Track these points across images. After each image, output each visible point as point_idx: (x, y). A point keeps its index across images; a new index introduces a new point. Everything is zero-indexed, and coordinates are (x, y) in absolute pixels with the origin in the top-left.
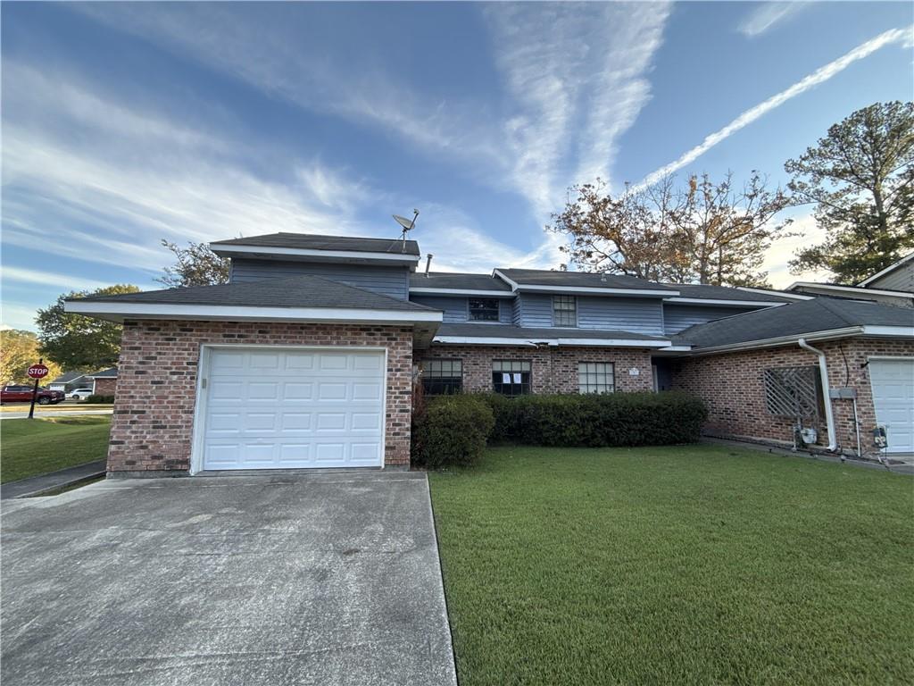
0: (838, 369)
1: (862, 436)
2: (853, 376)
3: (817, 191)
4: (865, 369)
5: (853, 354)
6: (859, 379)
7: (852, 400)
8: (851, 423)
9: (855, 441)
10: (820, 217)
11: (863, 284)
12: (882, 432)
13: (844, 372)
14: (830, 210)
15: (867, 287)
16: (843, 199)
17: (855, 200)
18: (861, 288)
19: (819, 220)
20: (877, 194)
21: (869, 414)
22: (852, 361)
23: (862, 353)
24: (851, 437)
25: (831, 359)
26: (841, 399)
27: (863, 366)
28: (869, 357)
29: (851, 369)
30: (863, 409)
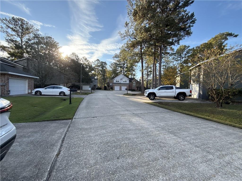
0: (3, 79)
1: (6, 92)
2: (6, 81)
3: (6, 31)
4: (8, 80)
5: (6, 77)
6: (7, 82)
7: (5, 86)
8: (4, 90)
9: (5, 93)
10: (7, 39)
11: (14, 61)
12: (10, 91)
13: (4, 80)
14: (10, 38)
15: (15, 62)
16: (14, 37)
17: (16, 39)
18: (13, 62)
19: (6, 39)
20: (21, 40)
21: (8, 88)
22: (6, 78)
23: (8, 77)
24: (4, 93)
25: (1, 77)
26: (3, 85)
27: (8, 79)
28: (10, 78)
29: (6, 79)
30: (7, 87)
